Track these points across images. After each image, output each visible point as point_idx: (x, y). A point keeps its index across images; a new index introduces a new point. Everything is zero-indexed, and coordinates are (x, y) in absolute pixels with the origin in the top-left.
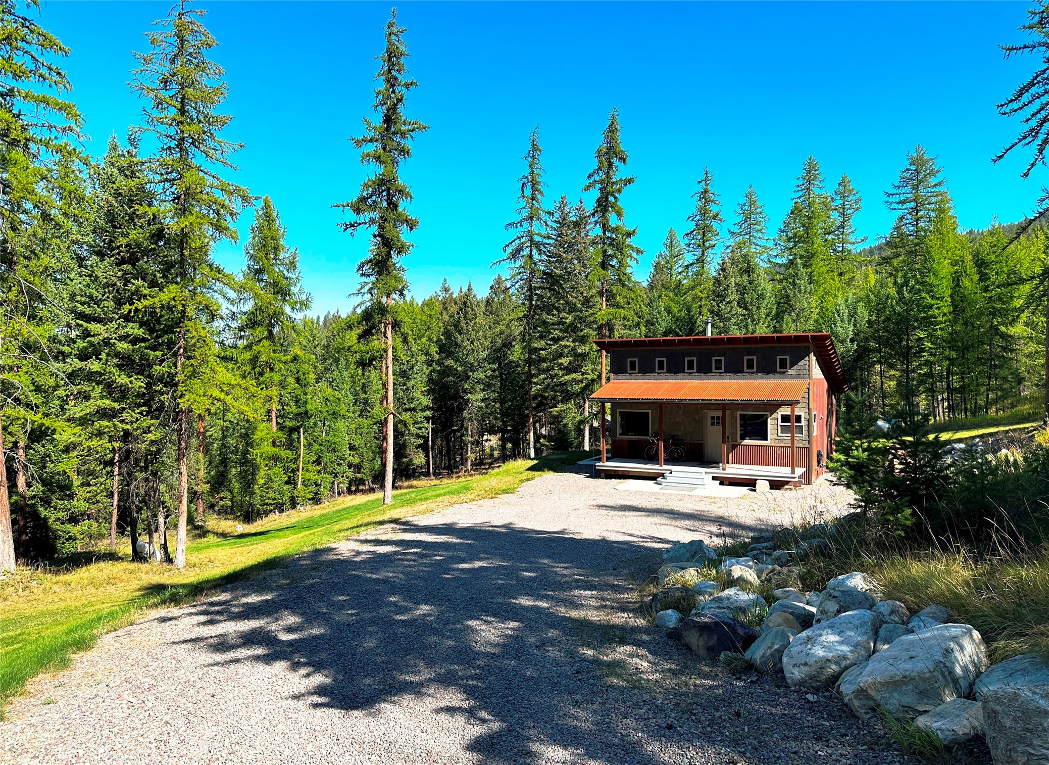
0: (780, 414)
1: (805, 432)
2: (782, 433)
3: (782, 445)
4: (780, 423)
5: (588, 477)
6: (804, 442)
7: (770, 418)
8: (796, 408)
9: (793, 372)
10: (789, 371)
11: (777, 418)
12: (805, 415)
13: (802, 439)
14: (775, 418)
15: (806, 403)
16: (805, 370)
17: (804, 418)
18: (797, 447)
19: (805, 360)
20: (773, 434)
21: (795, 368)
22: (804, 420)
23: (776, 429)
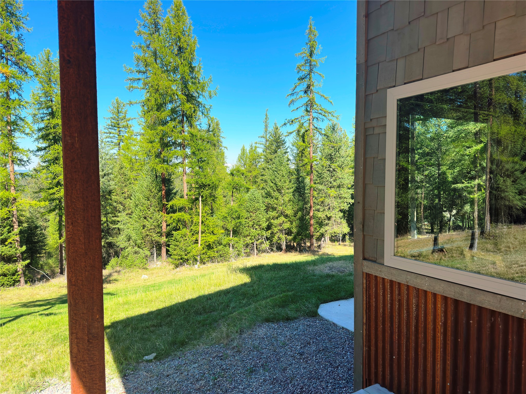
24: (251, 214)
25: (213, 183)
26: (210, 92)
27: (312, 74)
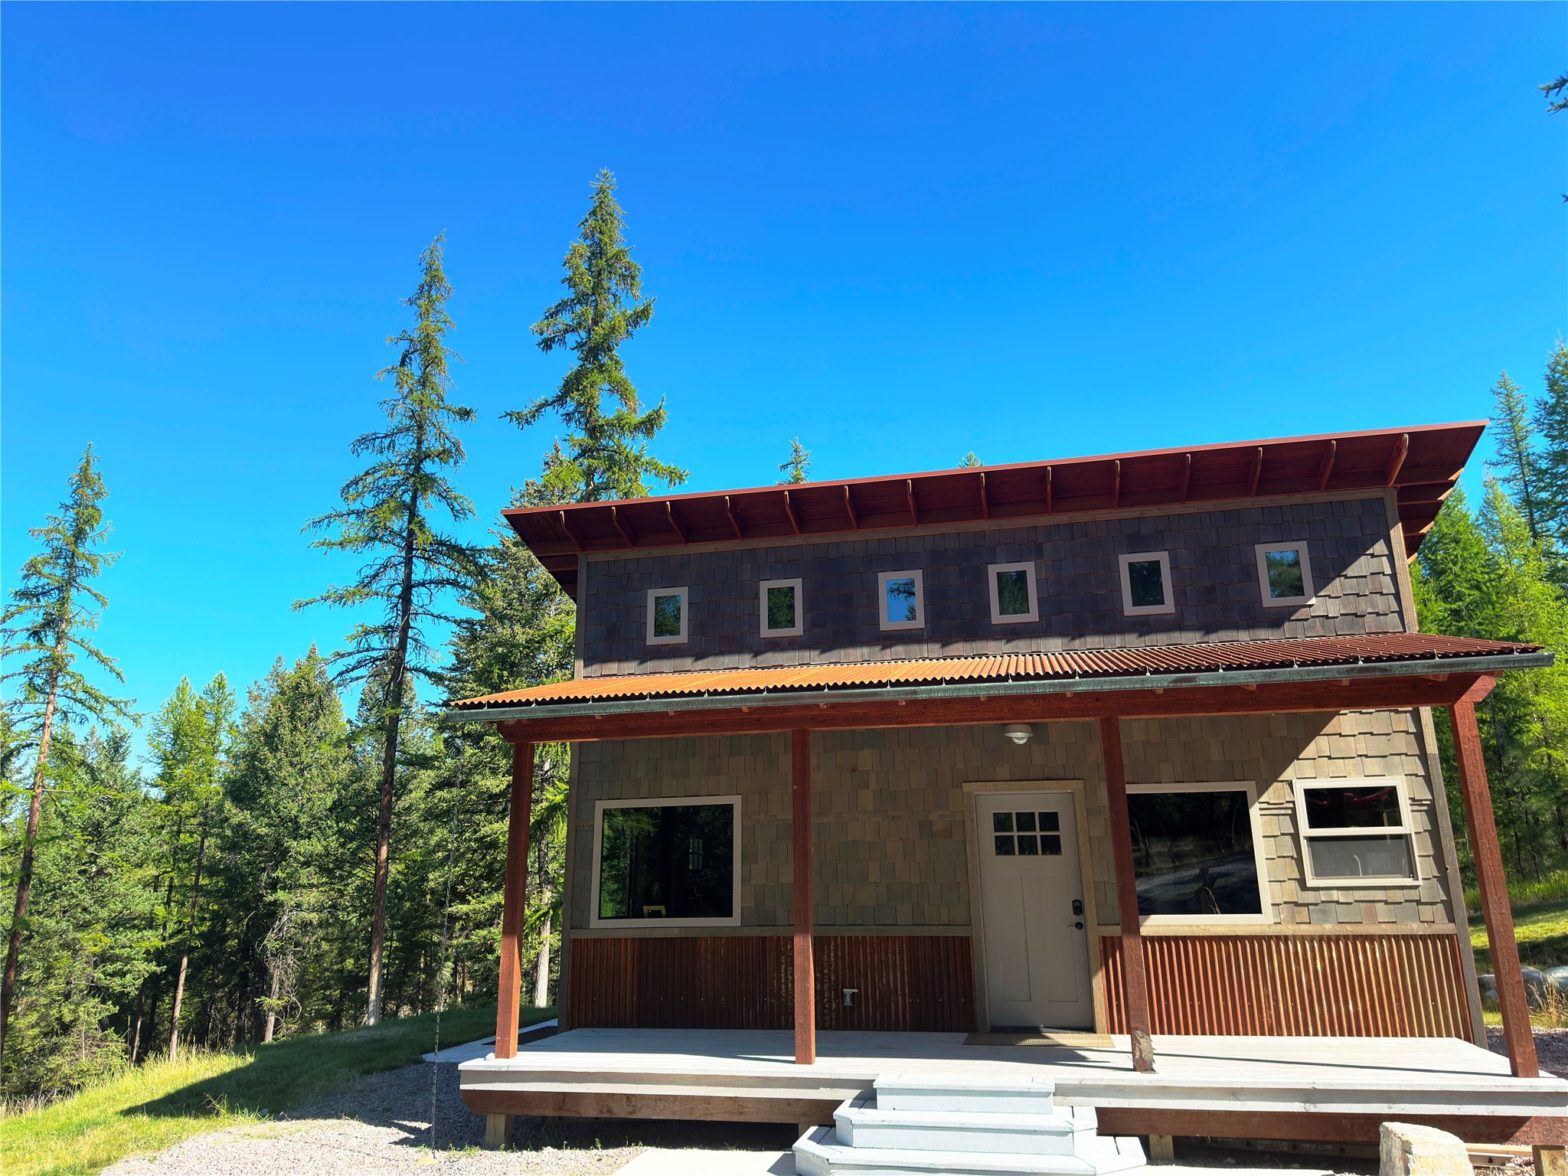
0: (1300, 787)
1: (1424, 867)
2: (1319, 873)
3: (1329, 928)
4: (1305, 830)
5: (418, 1139)
6: (1426, 912)
7: (1261, 809)
8: (1366, 756)
9: (1334, 608)
10: (1313, 601)
11: (1291, 805)
12: (1411, 788)
13: (1413, 895)
14: (1278, 806)
15: (1407, 732)
16: (1382, 594)
17: (1410, 802)
18: (1396, 937)
19: (1373, 556)
20: (1280, 881)
21: (1336, 586)
22: (1410, 808)
23: (1292, 857)
27: (73, 591)
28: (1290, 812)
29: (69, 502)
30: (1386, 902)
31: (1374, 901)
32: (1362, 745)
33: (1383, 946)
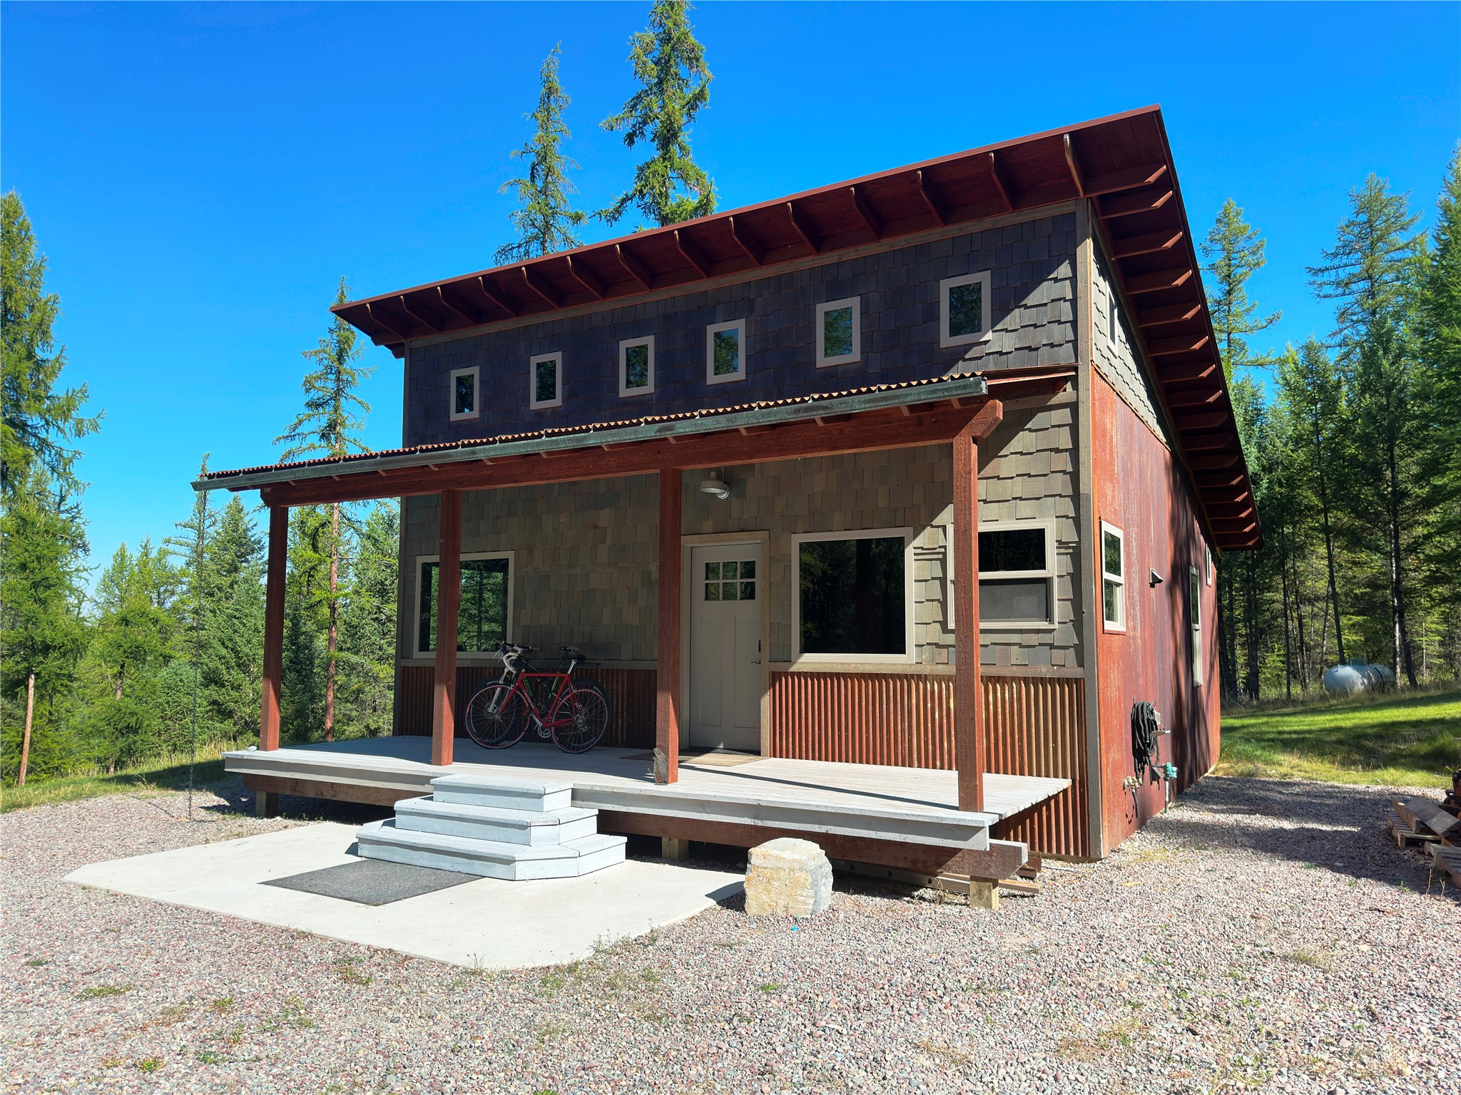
4: (952, 574)
6: (1058, 656)
7: (915, 554)
8: (1021, 499)
9: (1007, 342)
10: (989, 336)
11: (943, 550)
12: (1060, 531)
13: (1047, 638)
14: (931, 551)
15: (1064, 472)
16: (1059, 322)
17: (1056, 544)
18: (1026, 680)
19: (1056, 280)
20: (926, 624)
21: (1014, 319)
22: (1056, 551)
23: (939, 600)
24: (168, 722)
25: (74, 641)
26: (80, 422)
27: (342, 400)
28: (941, 556)
29: (333, 327)
30: (1020, 645)
31: (1009, 644)
32: (1018, 487)
33: (1013, 687)
